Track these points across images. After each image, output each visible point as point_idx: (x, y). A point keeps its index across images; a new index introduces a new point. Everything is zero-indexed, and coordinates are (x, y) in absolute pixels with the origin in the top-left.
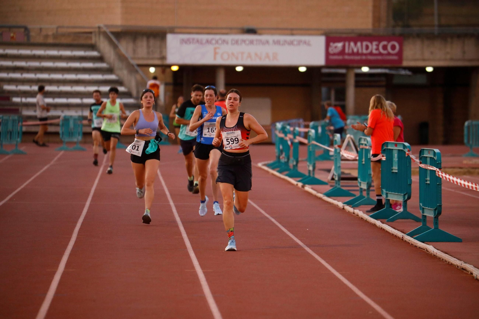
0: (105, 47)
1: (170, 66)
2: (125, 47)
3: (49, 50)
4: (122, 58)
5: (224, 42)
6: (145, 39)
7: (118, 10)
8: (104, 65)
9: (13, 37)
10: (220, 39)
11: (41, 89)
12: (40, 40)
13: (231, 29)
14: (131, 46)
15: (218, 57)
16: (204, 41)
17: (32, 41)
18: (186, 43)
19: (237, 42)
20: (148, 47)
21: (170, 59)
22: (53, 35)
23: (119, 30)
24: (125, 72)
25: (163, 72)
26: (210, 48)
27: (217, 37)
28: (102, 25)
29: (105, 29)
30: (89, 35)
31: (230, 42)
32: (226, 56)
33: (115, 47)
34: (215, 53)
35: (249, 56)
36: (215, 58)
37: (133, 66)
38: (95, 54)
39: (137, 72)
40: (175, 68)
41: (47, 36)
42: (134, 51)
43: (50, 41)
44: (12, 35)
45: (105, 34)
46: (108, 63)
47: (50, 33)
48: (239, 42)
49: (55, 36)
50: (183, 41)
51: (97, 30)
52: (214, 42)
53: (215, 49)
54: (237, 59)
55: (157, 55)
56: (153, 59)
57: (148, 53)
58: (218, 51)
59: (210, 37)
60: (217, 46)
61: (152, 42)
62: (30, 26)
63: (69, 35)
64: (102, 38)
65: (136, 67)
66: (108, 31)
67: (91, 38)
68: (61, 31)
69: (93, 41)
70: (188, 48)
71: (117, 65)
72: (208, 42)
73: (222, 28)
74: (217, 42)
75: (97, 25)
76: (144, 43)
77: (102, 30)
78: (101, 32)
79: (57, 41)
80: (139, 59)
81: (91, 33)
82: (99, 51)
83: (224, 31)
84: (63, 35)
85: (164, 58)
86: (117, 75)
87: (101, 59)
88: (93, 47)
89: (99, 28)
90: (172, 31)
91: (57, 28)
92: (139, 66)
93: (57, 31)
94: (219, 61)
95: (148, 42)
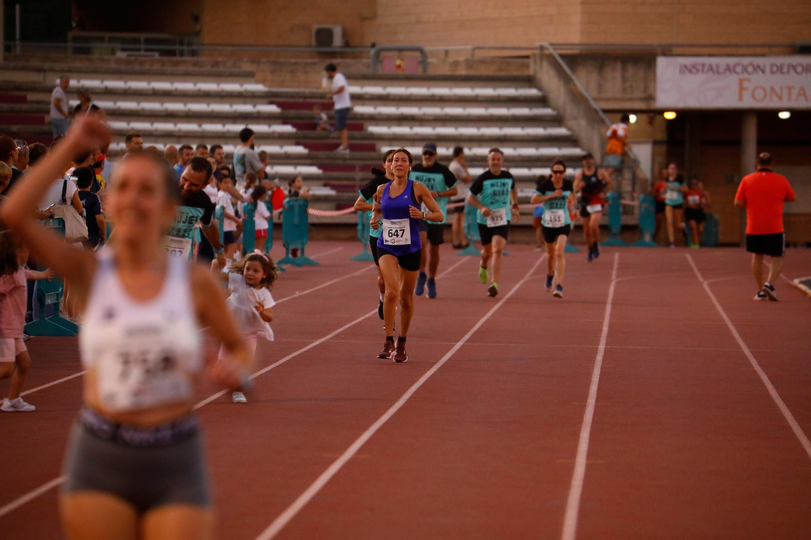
0: (549, 79)
1: (661, 112)
2: (584, 81)
3: (456, 87)
4: (577, 98)
5: (757, 68)
6: (619, 66)
7: (576, 18)
8: (548, 111)
9: (399, 66)
10: (751, 64)
11: (458, 152)
12: (446, 71)
13: (770, 46)
14: (594, 77)
15: (747, 95)
16: (721, 69)
17: (431, 72)
18: (690, 71)
19: (780, 69)
20: (624, 80)
21: (662, 100)
22: (467, 61)
23: (576, 51)
24: (583, 123)
25: (651, 122)
26: (733, 80)
27: (746, 61)
28: (545, 44)
29: (551, 50)
30: (526, 60)
31: (768, 70)
32: (759, 94)
33: (567, 80)
34: (742, 89)
35: (803, 92)
36: (741, 98)
37: (596, 111)
38: (533, 92)
39: (602, 122)
40: (670, 116)
41: (456, 64)
42: (600, 87)
43: (462, 71)
44: (398, 62)
45: (551, 59)
46: (554, 109)
47: (461, 59)
48: (785, 69)
49: (469, 64)
50: (685, 69)
51: (538, 52)
52: (739, 69)
53: (741, 81)
54: (780, 98)
55: (639, 94)
56: (631, 100)
57: (624, 90)
58: (745, 84)
59: (732, 61)
60: (746, 76)
61: (631, 70)
62: (428, 48)
63: (492, 61)
64: (546, 66)
65: (601, 114)
66: (555, 53)
67: (527, 66)
68: (479, 54)
69: (531, 72)
70: (693, 81)
71: (570, 110)
72: (729, 69)
73: (755, 46)
74: (745, 69)
75: (538, 44)
76: (618, 74)
77: (546, 52)
78: (544, 55)
79: (472, 73)
80: (608, 100)
81: (527, 57)
82: (540, 88)
83: (759, 50)
84: (482, 62)
85: (651, 98)
86: (569, 129)
87: (543, 101)
88: (530, 81)
89: (542, 48)
90: (667, 52)
91: (473, 50)
92: (606, 111)
93: (473, 55)
94: (747, 103)
95: (624, 70)
